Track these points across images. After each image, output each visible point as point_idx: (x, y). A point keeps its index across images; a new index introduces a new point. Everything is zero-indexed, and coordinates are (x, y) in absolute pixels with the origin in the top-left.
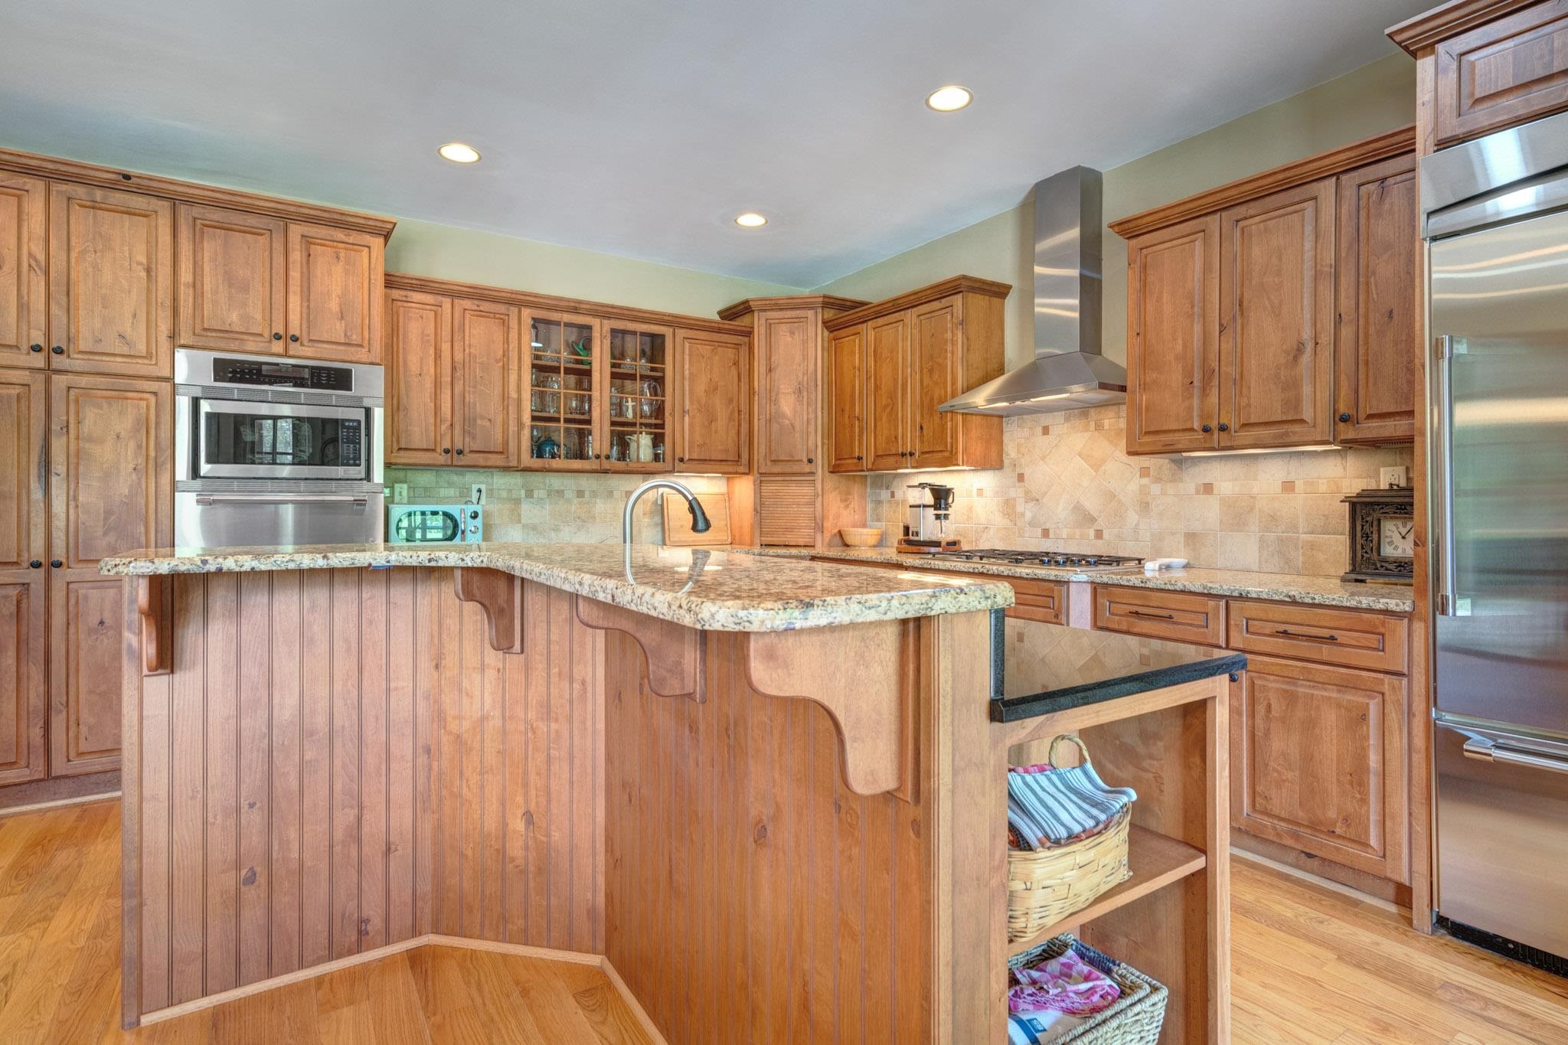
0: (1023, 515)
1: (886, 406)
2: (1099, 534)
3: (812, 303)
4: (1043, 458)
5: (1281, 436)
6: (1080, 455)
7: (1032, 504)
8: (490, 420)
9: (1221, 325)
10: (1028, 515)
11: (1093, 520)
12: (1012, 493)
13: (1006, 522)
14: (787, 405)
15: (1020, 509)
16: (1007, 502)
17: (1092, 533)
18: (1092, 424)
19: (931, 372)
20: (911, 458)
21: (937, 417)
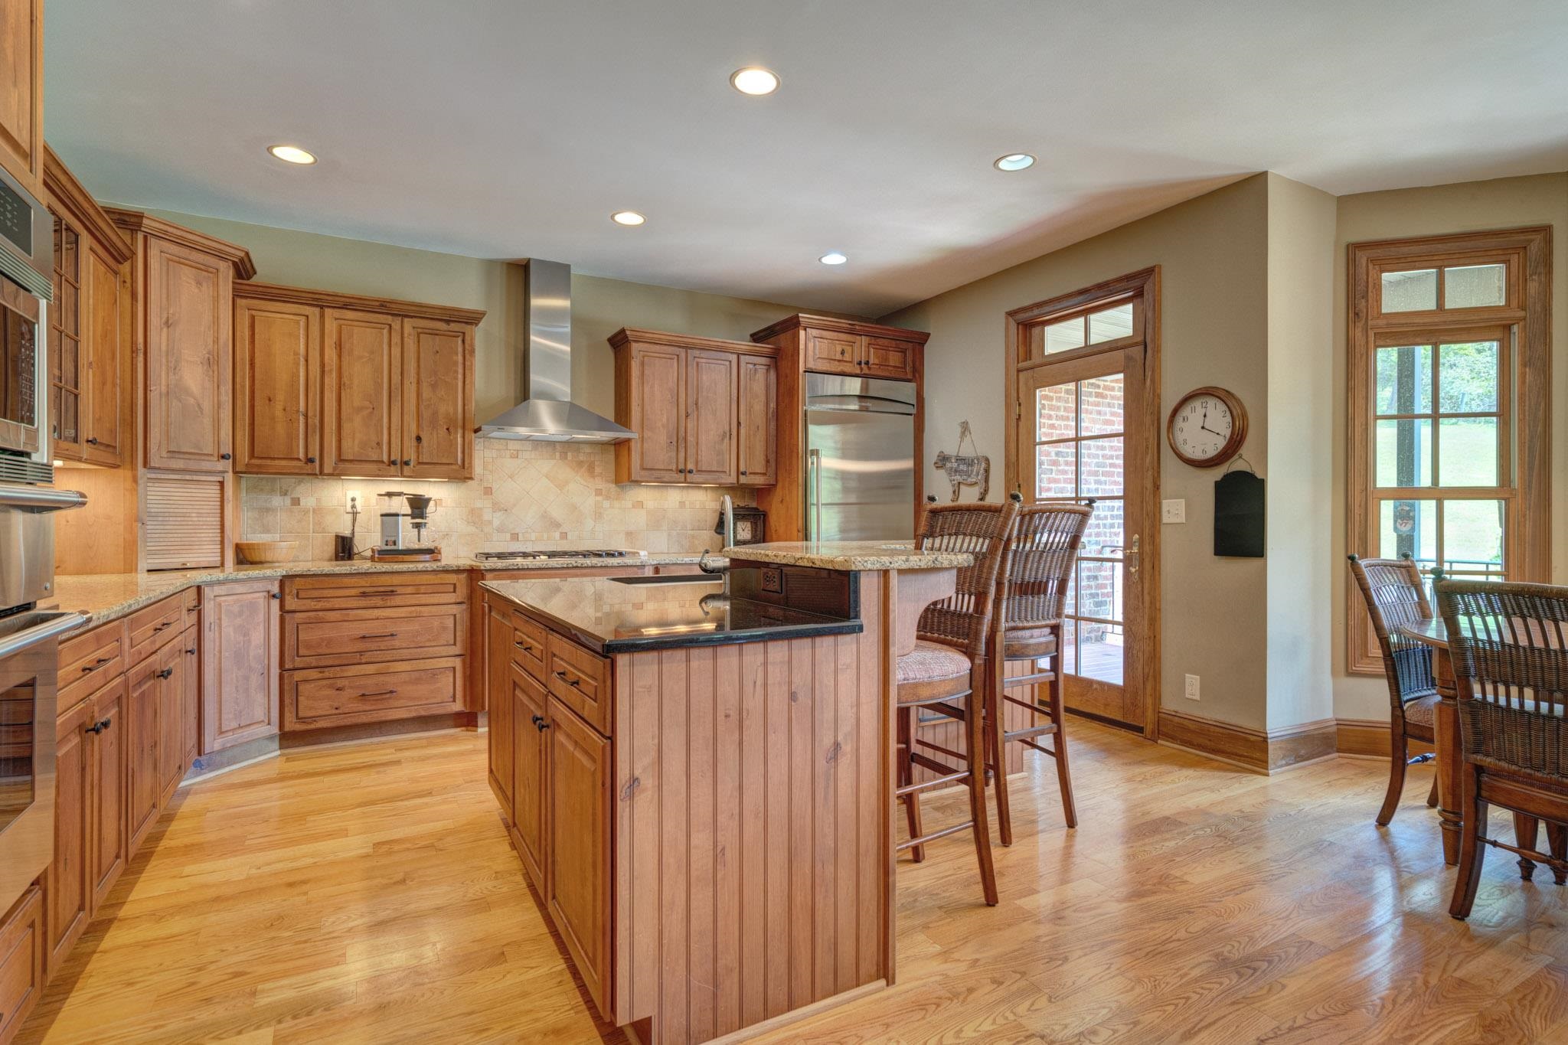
0: (490, 522)
1: (360, 409)
2: (564, 536)
3: (222, 253)
4: (511, 477)
6: (546, 477)
7: (499, 514)
9: (686, 412)
10: (496, 523)
11: (558, 525)
12: (478, 504)
13: (471, 529)
14: (193, 378)
15: (487, 516)
16: (472, 511)
17: (557, 535)
18: (558, 454)
19: (434, 386)
20: (406, 468)
21: (443, 432)
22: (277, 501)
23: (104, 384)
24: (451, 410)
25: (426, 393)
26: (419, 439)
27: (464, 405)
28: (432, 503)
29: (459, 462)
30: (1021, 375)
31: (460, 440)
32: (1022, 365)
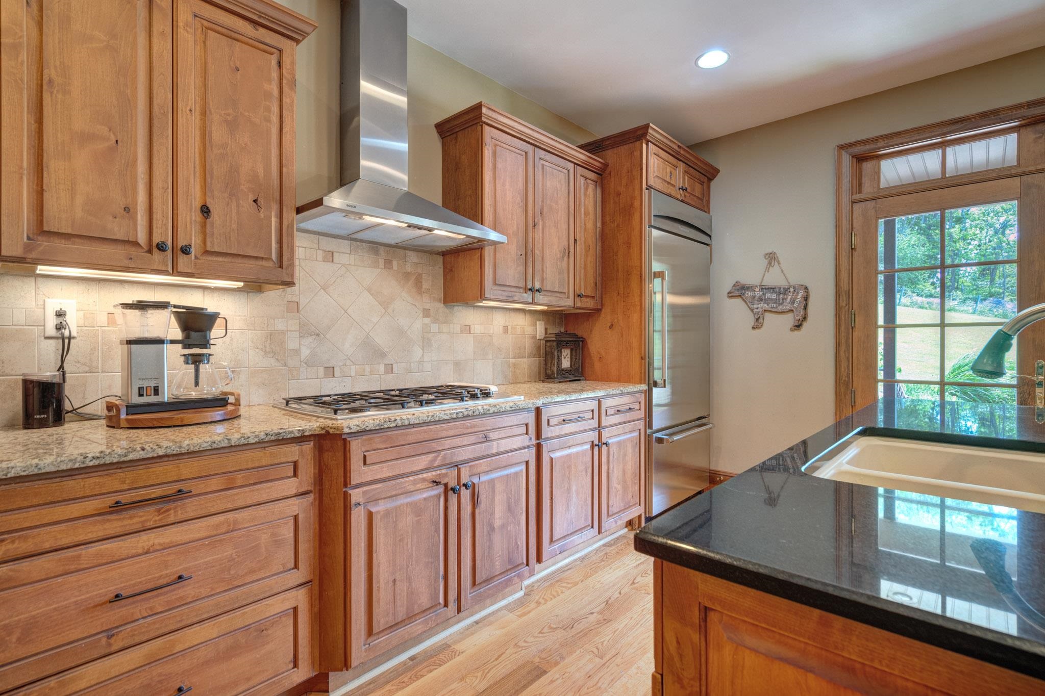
0: (297, 352)
2: (389, 369)
4: (324, 288)
6: (369, 290)
7: (308, 341)
10: (305, 352)
11: (383, 355)
12: (280, 325)
15: (292, 345)
17: (382, 368)
18: (382, 262)
19: (232, 125)
20: (182, 260)
21: (247, 204)
24: (260, 170)
25: (218, 134)
26: (205, 211)
27: (281, 166)
28: (219, 322)
29: (274, 256)
30: (856, 206)
31: (274, 221)
32: (856, 197)
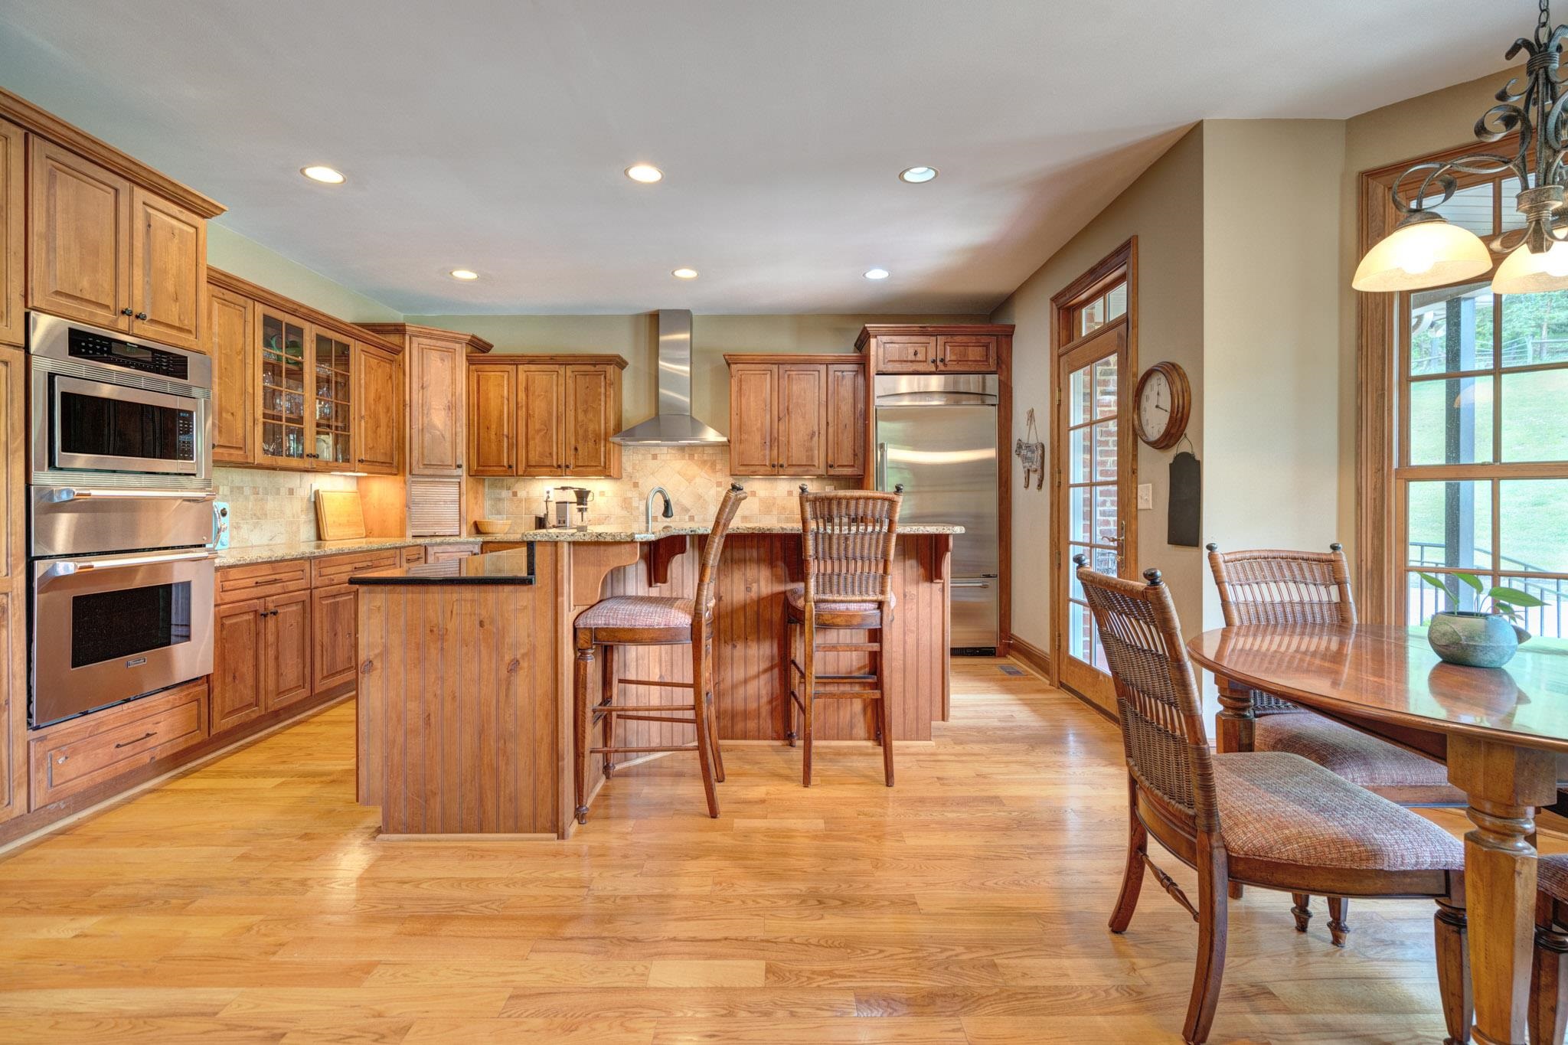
0: (638, 508)
1: (540, 430)
2: (692, 518)
3: (460, 339)
4: (652, 474)
5: (807, 471)
6: (679, 473)
8: (232, 414)
9: (779, 417)
10: (642, 508)
11: (687, 510)
12: (629, 495)
13: (624, 513)
14: (439, 419)
15: (635, 504)
16: (625, 500)
17: (687, 518)
18: (687, 456)
19: (586, 412)
20: (568, 470)
21: (591, 444)
22: (505, 494)
23: (378, 426)
24: (597, 429)
25: (581, 417)
26: (576, 449)
27: (606, 423)
28: (590, 495)
29: (602, 464)
31: (603, 449)
